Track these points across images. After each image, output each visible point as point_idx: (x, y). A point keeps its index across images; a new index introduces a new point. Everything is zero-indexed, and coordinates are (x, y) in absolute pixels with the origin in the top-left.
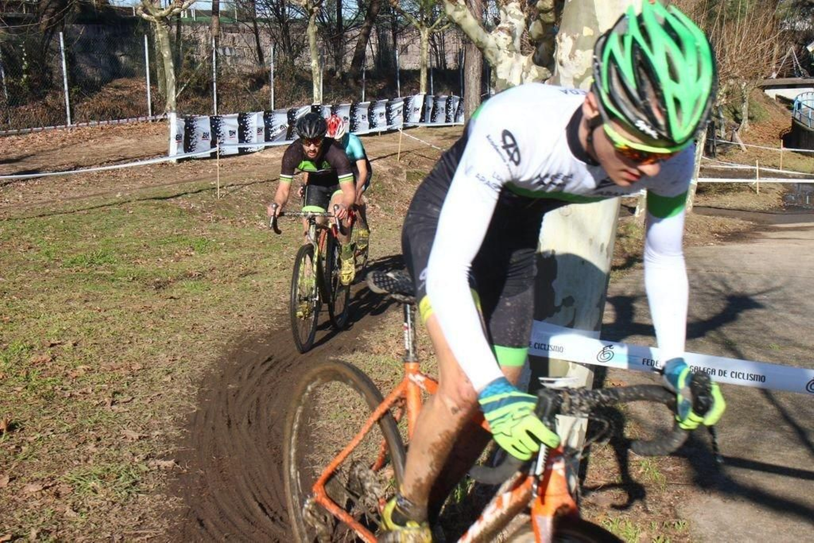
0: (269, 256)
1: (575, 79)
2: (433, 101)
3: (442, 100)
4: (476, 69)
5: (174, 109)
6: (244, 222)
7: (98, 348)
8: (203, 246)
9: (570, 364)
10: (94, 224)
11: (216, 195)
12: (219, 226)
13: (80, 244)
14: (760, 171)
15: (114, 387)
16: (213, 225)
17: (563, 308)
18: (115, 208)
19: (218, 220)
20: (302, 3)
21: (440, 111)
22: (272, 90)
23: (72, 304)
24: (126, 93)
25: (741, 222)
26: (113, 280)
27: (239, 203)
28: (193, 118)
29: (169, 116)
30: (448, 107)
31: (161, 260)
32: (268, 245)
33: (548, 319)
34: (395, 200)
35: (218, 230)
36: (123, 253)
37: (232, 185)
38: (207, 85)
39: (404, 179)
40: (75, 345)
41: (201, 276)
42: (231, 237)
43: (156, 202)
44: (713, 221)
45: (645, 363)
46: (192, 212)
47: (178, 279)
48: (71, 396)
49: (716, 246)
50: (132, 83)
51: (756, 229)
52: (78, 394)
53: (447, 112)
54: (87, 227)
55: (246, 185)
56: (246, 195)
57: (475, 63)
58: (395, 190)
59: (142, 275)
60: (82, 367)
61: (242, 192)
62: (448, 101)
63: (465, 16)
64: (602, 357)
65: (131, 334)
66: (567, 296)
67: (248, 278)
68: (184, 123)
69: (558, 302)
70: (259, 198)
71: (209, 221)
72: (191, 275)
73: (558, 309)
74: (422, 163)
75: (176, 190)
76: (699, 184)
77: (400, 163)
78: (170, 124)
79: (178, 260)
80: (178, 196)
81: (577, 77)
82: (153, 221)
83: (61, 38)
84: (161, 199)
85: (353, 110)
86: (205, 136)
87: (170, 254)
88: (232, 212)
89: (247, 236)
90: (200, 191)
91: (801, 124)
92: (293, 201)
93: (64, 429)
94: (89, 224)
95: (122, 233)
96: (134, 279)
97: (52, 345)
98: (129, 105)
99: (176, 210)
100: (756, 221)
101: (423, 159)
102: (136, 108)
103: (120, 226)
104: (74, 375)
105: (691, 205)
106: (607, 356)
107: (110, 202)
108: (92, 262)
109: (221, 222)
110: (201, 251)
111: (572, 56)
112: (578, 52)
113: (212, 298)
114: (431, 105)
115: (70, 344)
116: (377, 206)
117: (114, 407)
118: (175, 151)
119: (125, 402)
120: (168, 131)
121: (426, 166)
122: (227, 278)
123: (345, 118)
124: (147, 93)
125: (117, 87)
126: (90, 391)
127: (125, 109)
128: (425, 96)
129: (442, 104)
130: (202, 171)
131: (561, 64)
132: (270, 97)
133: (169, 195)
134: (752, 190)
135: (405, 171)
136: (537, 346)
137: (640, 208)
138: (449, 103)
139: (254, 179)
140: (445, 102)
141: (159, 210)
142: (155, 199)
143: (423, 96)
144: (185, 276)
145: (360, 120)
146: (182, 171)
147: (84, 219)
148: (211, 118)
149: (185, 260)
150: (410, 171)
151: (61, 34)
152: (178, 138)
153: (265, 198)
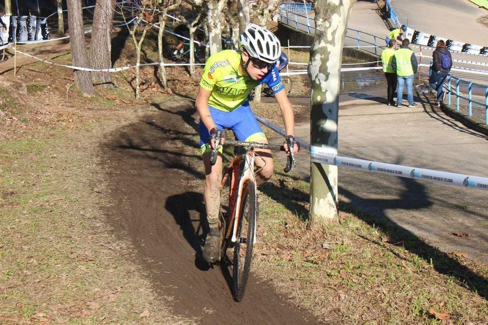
2: (17, 21)
3: (23, 20)
21: (23, 30)
30: (28, 25)
34: (25, 112)
39: (25, 92)
44: (276, 107)
53: (28, 30)
58: (22, 103)
62: (28, 21)
74: (35, 77)
77: (17, 78)
91: (289, 27)
101: (34, 73)
114: (15, 25)
116: (14, 118)
121: (39, 79)
128: (11, 17)
129: (23, 23)
135: (24, 85)
138: (29, 23)
140: (25, 21)
143: (9, 17)
150: (28, 84)
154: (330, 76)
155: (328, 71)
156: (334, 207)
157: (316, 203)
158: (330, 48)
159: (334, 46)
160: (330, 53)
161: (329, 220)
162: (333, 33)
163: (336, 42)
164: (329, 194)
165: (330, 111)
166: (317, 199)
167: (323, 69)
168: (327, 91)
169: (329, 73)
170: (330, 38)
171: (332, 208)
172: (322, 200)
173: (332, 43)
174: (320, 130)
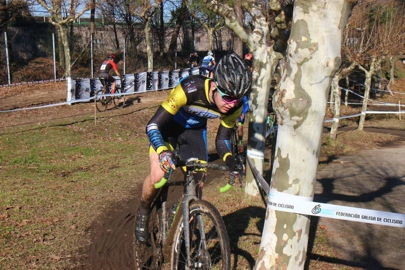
0: (125, 157)
1: (298, 64)
4: (239, 51)
5: (70, 75)
6: (110, 138)
7: (33, 210)
8: (87, 152)
9: (298, 215)
10: (25, 140)
11: (94, 123)
12: (96, 140)
13: (18, 152)
14: (401, 107)
15: (44, 232)
16: (92, 140)
17: (293, 185)
18: (37, 131)
19: (95, 137)
20: (141, 15)
22: (124, 63)
23: (16, 186)
24: (42, 66)
25: (391, 136)
26: (38, 172)
27: (107, 127)
28: (80, 79)
29: (67, 79)
31: (64, 160)
32: (124, 151)
33: (285, 191)
35: (96, 143)
36: (43, 156)
37: (103, 117)
38: (88, 61)
40: (20, 208)
41: (88, 169)
42: (103, 147)
43: (60, 127)
44: (375, 135)
45: (338, 214)
46: (81, 133)
47: (74, 171)
48: (20, 237)
49: (377, 150)
50: (45, 60)
51: (399, 140)
52: (24, 235)
54: (22, 142)
55: (111, 117)
56: (111, 123)
57: (239, 48)
59: (55, 169)
60: (25, 220)
61: (108, 121)
63: (236, 25)
64: (315, 211)
65: (51, 202)
66: (295, 178)
67: (114, 170)
68: (75, 83)
69: (290, 182)
70: (118, 125)
71: (90, 138)
72: (82, 169)
73: (291, 186)
75: (71, 120)
76: (367, 114)
78: (67, 83)
79: (74, 160)
80: (73, 123)
81: (299, 62)
82: (59, 138)
83: (6, 36)
84: (63, 125)
85: (170, 74)
86: (87, 90)
87: (70, 157)
88: (104, 132)
89: (112, 146)
90: (85, 121)
92: (137, 126)
93: (18, 255)
94: (22, 140)
95: (42, 145)
96: (50, 171)
97: (8, 209)
98: (44, 73)
99: (72, 132)
100: (400, 135)
102: (47, 75)
103: (40, 141)
104: (21, 225)
105: (362, 126)
106: (317, 210)
107: (34, 127)
108: (26, 162)
109: (97, 138)
110: (87, 155)
111: (296, 52)
112: (299, 50)
113: (95, 181)
115: (18, 208)
117: (45, 242)
118: (70, 99)
119: (50, 240)
120: (66, 87)
122: (102, 170)
123: (166, 79)
124: (53, 66)
125: (37, 63)
126: (30, 234)
127: (42, 75)
130: (85, 110)
131: (291, 56)
132: (123, 67)
133: (67, 123)
134: (397, 117)
136: (280, 205)
137: (334, 129)
139: (115, 114)
141: (62, 132)
142: (60, 125)
144: (79, 169)
145: (174, 80)
146: (74, 110)
147: (20, 138)
148: (90, 80)
149: (78, 160)
151: (5, 33)
152: (72, 91)
153: (122, 124)
154: (258, 106)
155: (257, 103)
156: (256, 189)
157: (246, 185)
158: (258, 89)
159: (262, 88)
160: (258, 92)
161: (252, 197)
162: (261, 80)
163: (263, 86)
164: (254, 181)
165: (258, 128)
166: (247, 183)
167: (255, 102)
168: (256, 115)
169: (258, 105)
170: (259, 83)
171: (255, 189)
172: (249, 184)
173: (260, 86)
174: (251, 140)
